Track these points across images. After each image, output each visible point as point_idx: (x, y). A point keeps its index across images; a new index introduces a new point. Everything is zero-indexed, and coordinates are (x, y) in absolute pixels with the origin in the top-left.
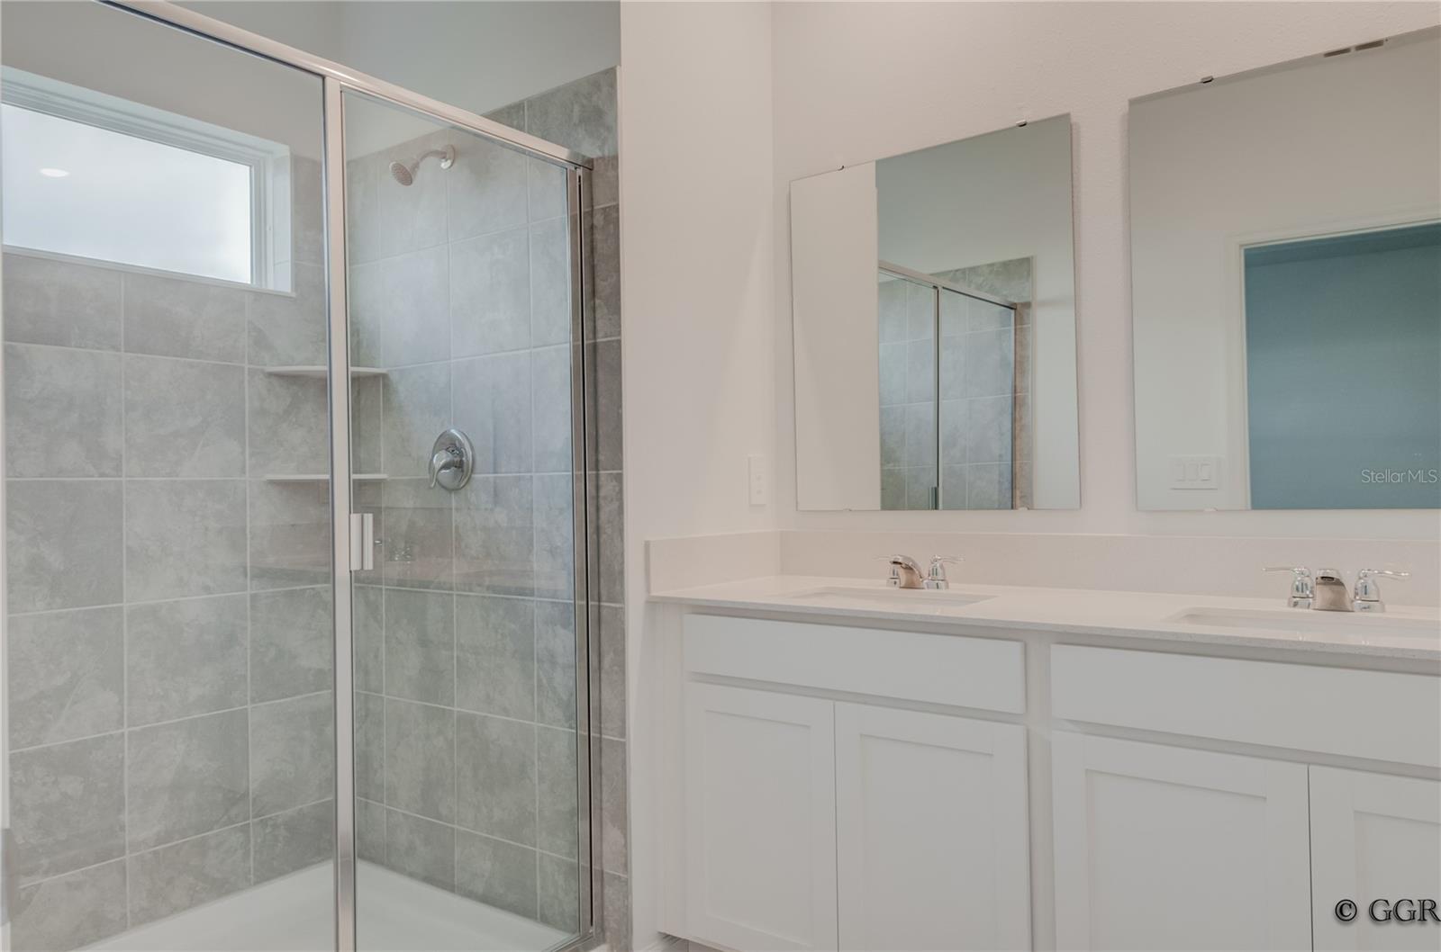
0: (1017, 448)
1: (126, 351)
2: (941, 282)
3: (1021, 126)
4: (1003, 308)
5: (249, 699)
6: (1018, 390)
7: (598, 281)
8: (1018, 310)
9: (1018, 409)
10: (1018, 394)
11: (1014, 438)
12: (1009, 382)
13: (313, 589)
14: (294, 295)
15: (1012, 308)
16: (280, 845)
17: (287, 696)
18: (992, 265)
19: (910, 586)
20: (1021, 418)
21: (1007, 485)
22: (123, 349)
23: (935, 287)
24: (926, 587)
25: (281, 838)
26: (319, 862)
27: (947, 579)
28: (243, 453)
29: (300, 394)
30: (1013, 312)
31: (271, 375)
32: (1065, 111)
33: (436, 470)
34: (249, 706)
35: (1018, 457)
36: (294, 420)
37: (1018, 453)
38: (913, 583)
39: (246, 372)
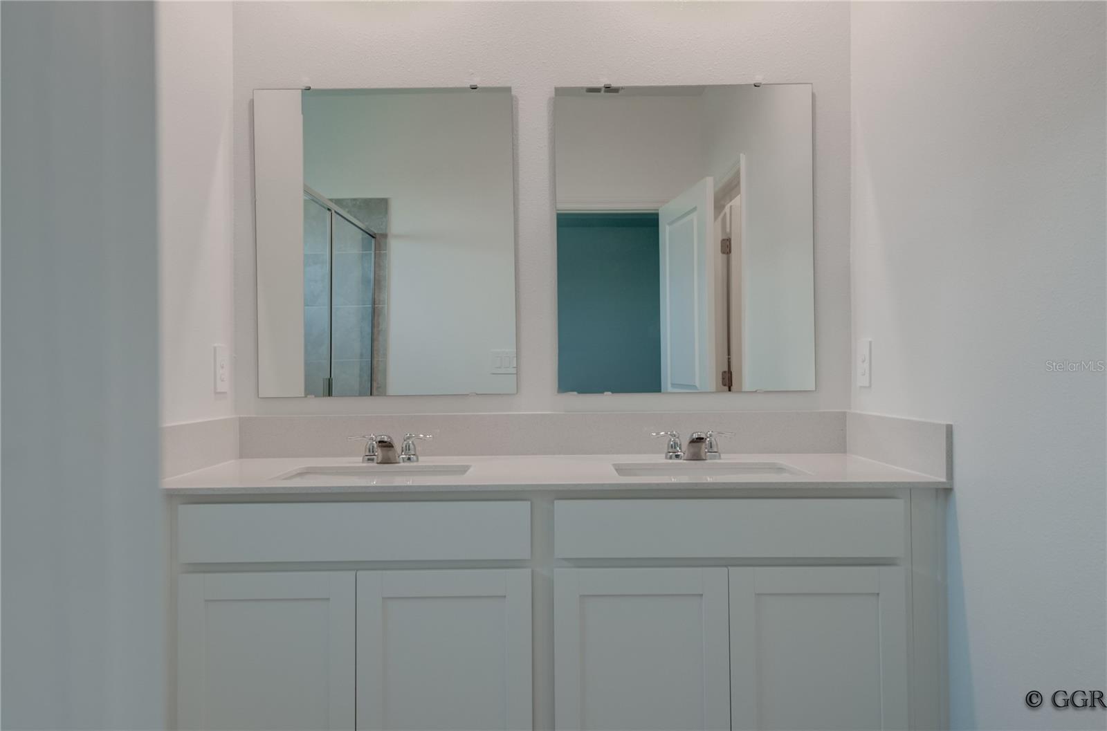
0: (375, 348)
2: (334, 207)
3: (473, 88)
4: (367, 235)
6: (377, 302)
8: (376, 239)
9: (376, 318)
10: (376, 306)
11: (372, 340)
12: (370, 295)
15: (373, 237)
18: (355, 200)
19: (386, 461)
20: (379, 324)
21: (367, 378)
23: (329, 210)
24: (401, 461)
27: (417, 454)
30: (373, 240)
32: (508, 85)
35: (375, 355)
37: (375, 352)
38: (389, 459)
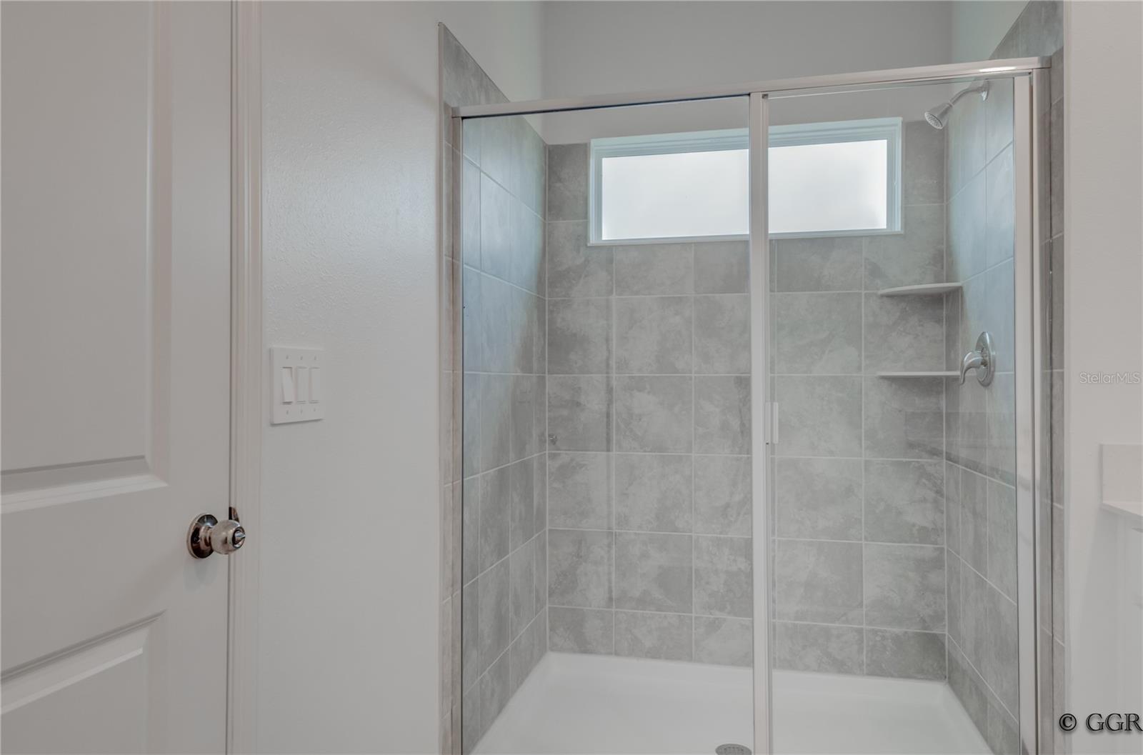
1: (778, 291)
5: (863, 537)
7: (1053, 177)
13: (918, 462)
14: (903, 232)
16: (888, 653)
17: (894, 542)
22: (776, 290)
25: (889, 649)
26: (921, 679)
28: (860, 356)
29: (907, 309)
31: (882, 296)
33: (965, 368)
34: (863, 542)
36: (902, 329)
39: (863, 297)
